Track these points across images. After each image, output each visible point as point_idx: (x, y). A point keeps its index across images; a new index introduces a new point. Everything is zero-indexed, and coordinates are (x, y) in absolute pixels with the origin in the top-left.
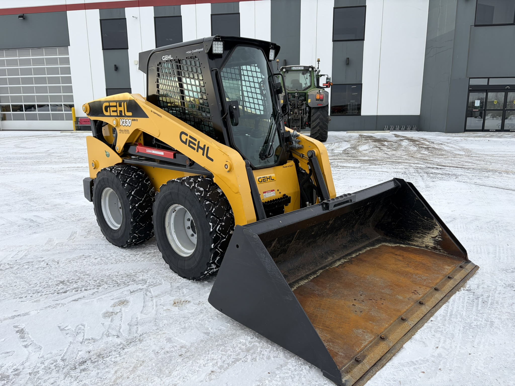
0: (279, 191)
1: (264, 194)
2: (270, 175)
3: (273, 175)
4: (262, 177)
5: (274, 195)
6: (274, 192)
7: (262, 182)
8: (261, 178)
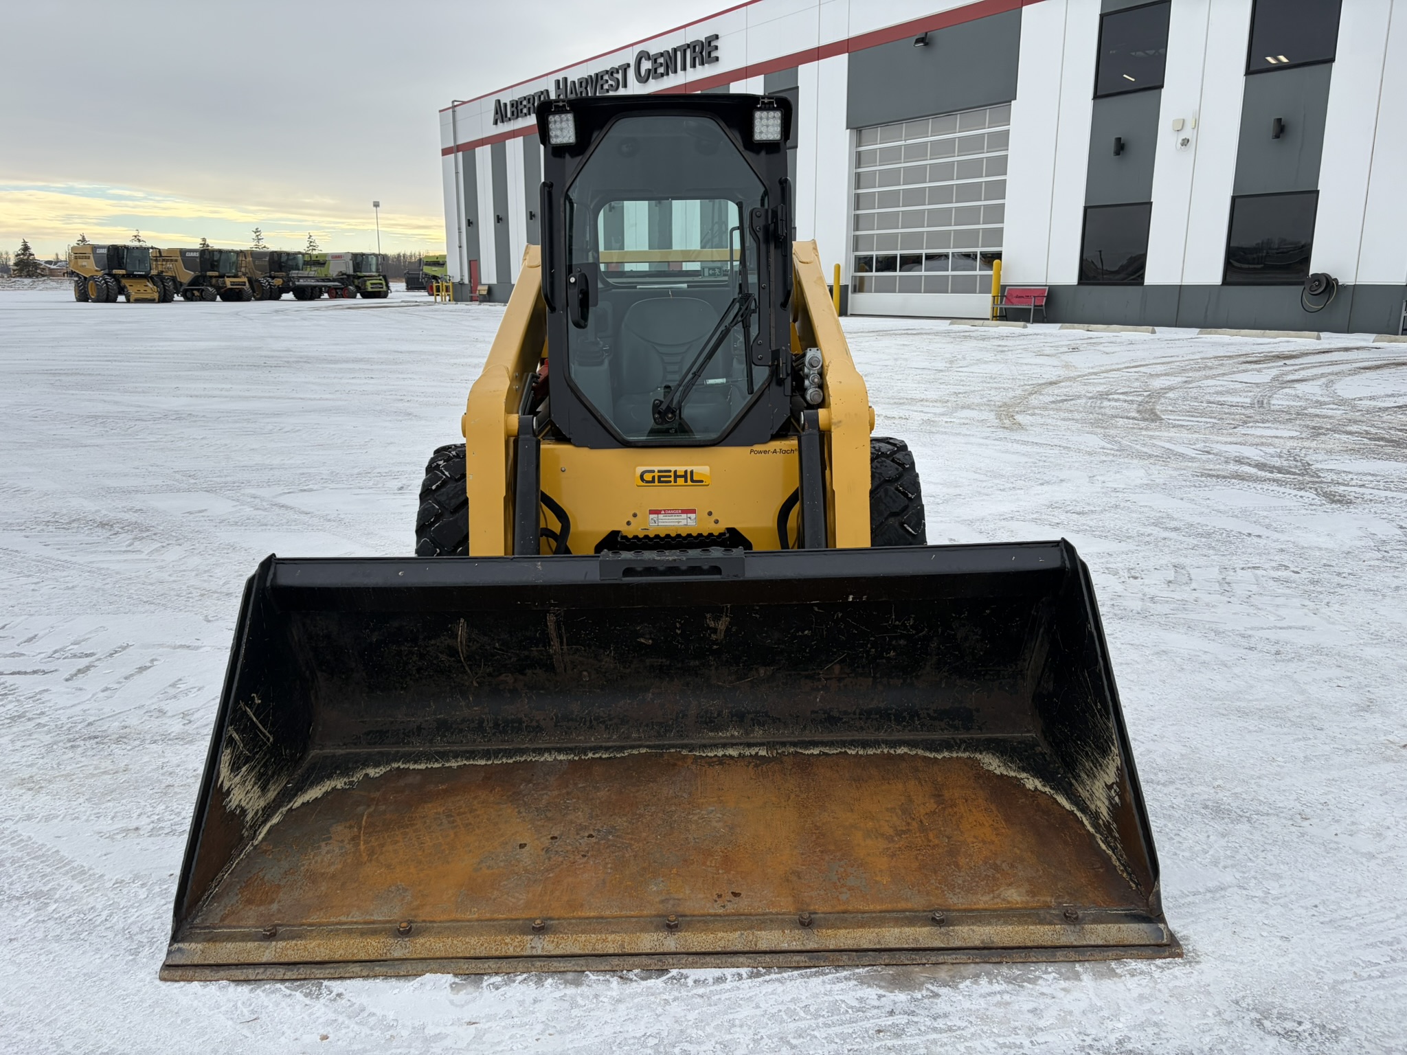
0: (714, 517)
1: (652, 516)
2: (689, 469)
3: (701, 470)
4: (656, 469)
5: (691, 523)
6: (693, 516)
7: (653, 481)
8: (653, 471)
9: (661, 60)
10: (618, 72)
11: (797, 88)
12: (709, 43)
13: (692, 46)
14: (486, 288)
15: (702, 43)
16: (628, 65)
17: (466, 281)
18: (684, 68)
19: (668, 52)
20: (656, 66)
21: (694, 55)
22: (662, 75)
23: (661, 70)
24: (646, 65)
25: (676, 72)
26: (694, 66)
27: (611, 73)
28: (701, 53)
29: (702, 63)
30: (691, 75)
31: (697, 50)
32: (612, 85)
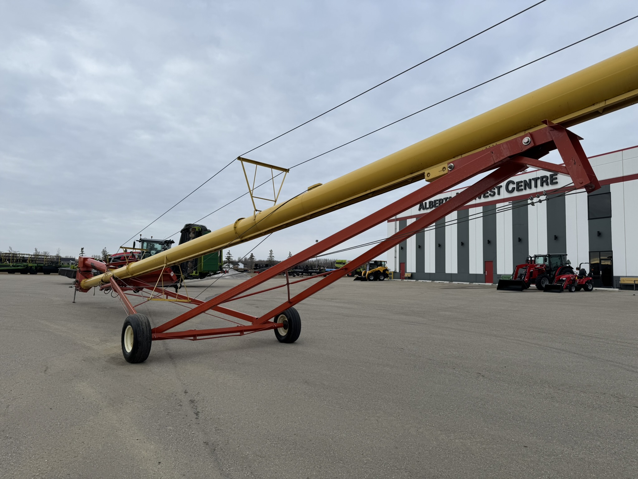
9: (523, 184)
10: (494, 189)
11: (610, 193)
12: (552, 177)
13: (542, 178)
14: (410, 274)
15: (548, 177)
16: (501, 186)
17: (398, 271)
18: (536, 186)
19: (526, 181)
20: (518, 186)
21: (542, 181)
22: (522, 190)
23: (522, 188)
24: (512, 186)
25: (530, 188)
26: (542, 186)
28: (547, 181)
29: (547, 184)
30: (540, 189)
31: (544, 179)
32: (491, 194)
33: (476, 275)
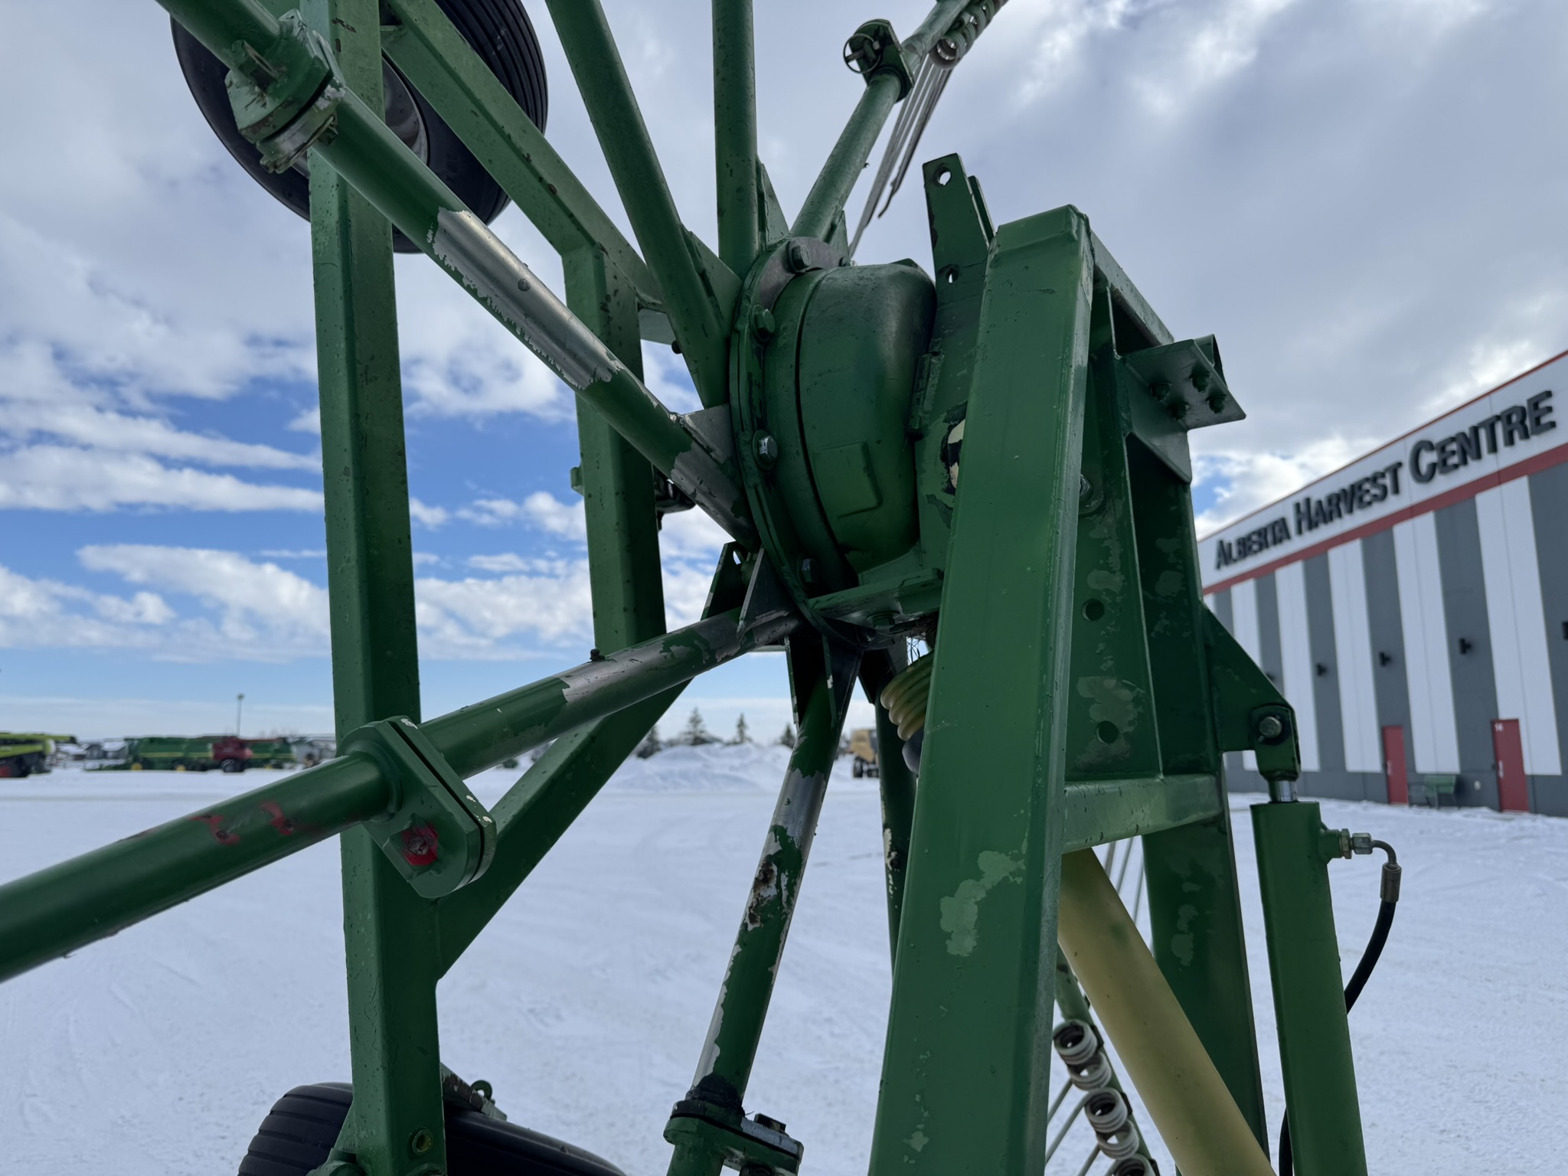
9: (1454, 447)
10: (1383, 475)
12: (1536, 405)
13: (1506, 417)
15: (1523, 409)
16: (1400, 464)
18: (1493, 448)
19: (1463, 434)
20: (1444, 456)
21: (1509, 428)
22: (1456, 466)
23: (1455, 460)
24: (1428, 458)
25: (1478, 456)
26: (1510, 441)
27: (1374, 479)
28: (1522, 422)
29: (1526, 435)
30: (1509, 456)
31: (1514, 418)
32: (1375, 496)
33: (1364, 776)
